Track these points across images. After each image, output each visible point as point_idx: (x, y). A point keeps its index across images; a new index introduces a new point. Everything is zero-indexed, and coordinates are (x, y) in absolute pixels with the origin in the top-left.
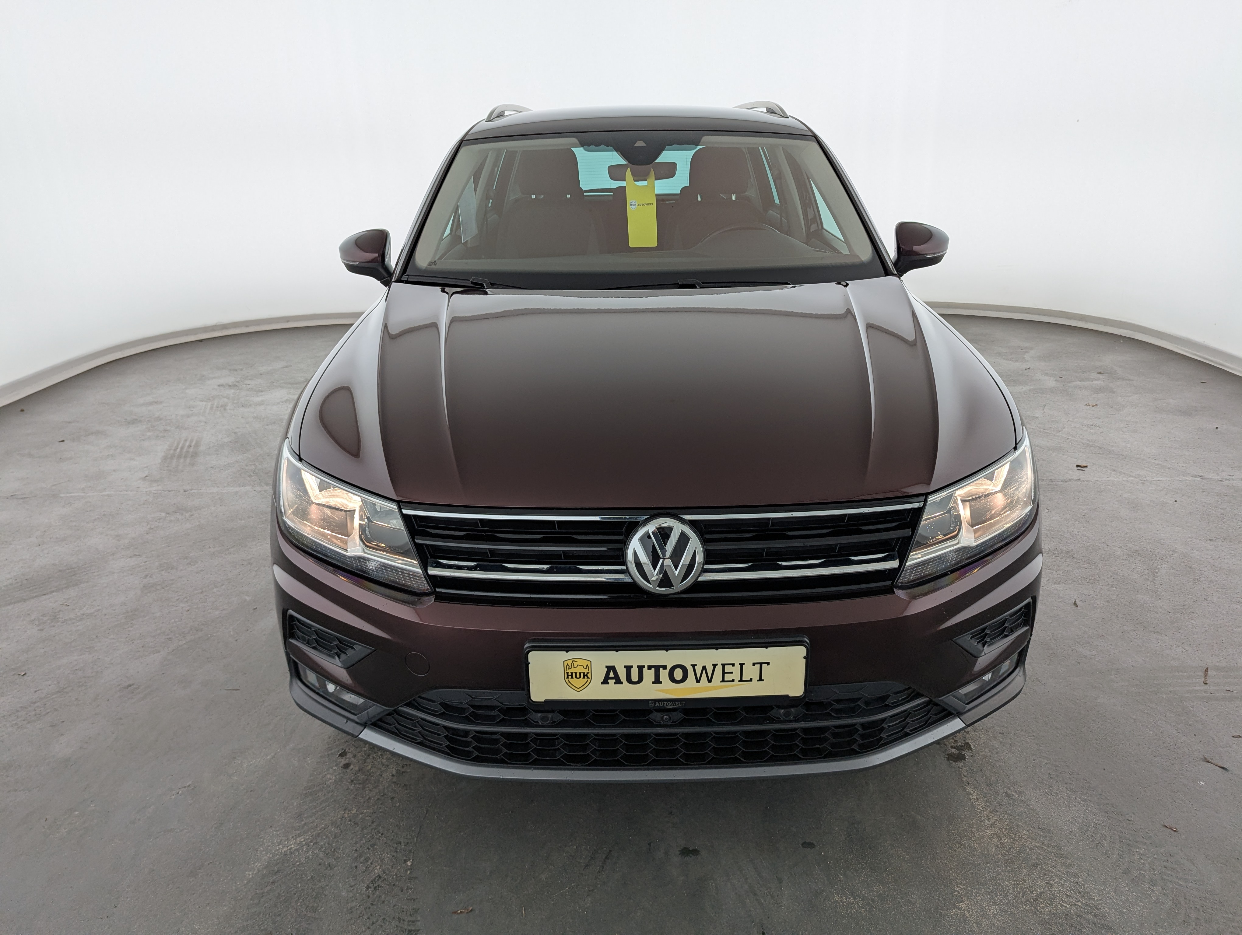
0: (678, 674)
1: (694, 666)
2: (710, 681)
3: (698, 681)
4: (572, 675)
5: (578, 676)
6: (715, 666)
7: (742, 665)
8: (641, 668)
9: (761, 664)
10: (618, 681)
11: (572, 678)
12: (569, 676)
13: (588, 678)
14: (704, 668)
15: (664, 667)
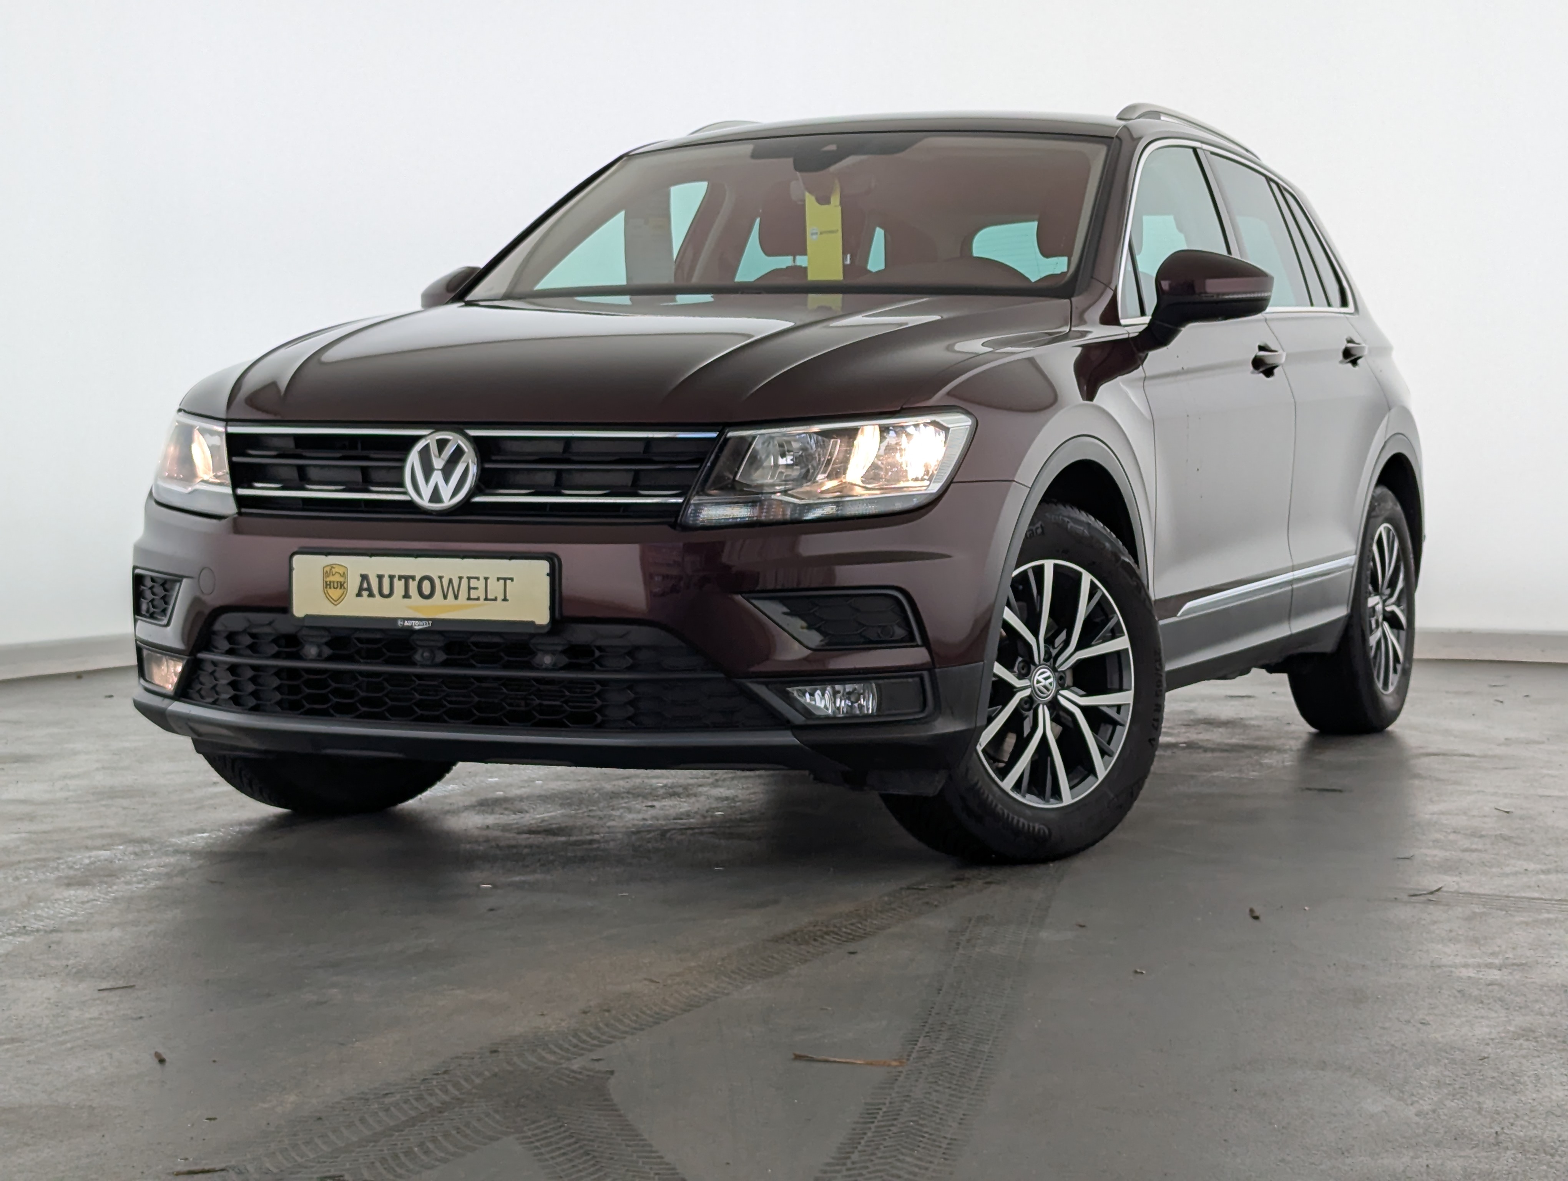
0: (426, 587)
1: (441, 578)
2: (456, 597)
3: (445, 597)
4: (330, 585)
5: (336, 586)
6: (461, 578)
7: (486, 579)
8: (391, 577)
9: (505, 579)
10: (371, 595)
11: (330, 588)
12: (327, 585)
13: (344, 588)
14: (451, 581)
15: (413, 578)
